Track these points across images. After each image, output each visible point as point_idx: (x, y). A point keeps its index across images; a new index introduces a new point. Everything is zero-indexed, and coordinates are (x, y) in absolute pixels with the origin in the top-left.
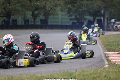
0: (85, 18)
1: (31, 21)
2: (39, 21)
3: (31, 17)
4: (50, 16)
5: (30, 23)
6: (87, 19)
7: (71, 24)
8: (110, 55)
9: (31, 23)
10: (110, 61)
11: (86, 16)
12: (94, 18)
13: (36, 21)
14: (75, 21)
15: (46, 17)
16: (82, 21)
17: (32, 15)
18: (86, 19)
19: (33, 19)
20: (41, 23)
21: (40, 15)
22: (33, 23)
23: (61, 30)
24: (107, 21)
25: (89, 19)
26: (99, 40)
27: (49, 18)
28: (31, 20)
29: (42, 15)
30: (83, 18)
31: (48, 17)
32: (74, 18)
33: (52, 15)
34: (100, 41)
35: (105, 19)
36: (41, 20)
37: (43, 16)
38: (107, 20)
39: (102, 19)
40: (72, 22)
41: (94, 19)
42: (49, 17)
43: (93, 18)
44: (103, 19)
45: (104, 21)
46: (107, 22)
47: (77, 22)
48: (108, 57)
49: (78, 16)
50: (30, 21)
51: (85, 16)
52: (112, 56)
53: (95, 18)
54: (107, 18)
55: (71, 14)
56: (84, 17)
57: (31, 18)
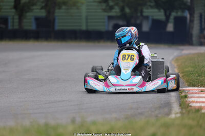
0: (145, 14)
1: (13, 22)
2: (33, 21)
3: (14, 10)
4: (60, 8)
5: (10, 27)
6: (151, 18)
7: (111, 29)
8: (192, 93)
9: (13, 26)
10: (188, 106)
11: (147, 8)
12: (168, 14)
13: (25, 20)
14: (121, 23)
15: (49, 12)
16: (138, 22)
17: (15, 7)
18: (147, 18)
19: (17, 17)
20: (38, 25)
21: (34, 7)
22: (16, 27)
23: (84, 44)
24: (201, 23)
25: (155, 18)
26: (173, 63)
27: (56, 14)
28: (13, 19)
29: (39, 7)
30: (139, 14)
31: (54, 12)
32: (119, 14)
33: (64, 7)
34: (176, 65)
35: (193, 17)
36: (37, 19)
37: (42, 8)
38: (201, 20)
39: (186, 18)
40: (112, 23)
41: (168, 17)
42: (57, 11)
43: (166, 14)
44: (188, 16)
45: (192, 21)
46: (201, 26)
47: (125, 23)
48: (186, 97)
49: (127, 10)
50: (10, 21)
51: (145, 10)
52: (197, 95)
53: (170, 15)
54: (201, 16)
55: (111, 3)
56: (142, 12)
57: (13, 14)
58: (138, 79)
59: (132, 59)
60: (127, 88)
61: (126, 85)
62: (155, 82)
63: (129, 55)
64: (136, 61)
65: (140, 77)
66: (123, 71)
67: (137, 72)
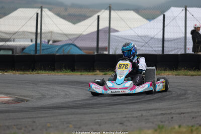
58: (129, 83)
59: (126, 68)
60: (120, 90)
61: (120, 89)
62: (143, 85)
63: (124, 65)
64: (130, 69)
65: (131, 82)
66: (118, 77)
67: (130, 78)
